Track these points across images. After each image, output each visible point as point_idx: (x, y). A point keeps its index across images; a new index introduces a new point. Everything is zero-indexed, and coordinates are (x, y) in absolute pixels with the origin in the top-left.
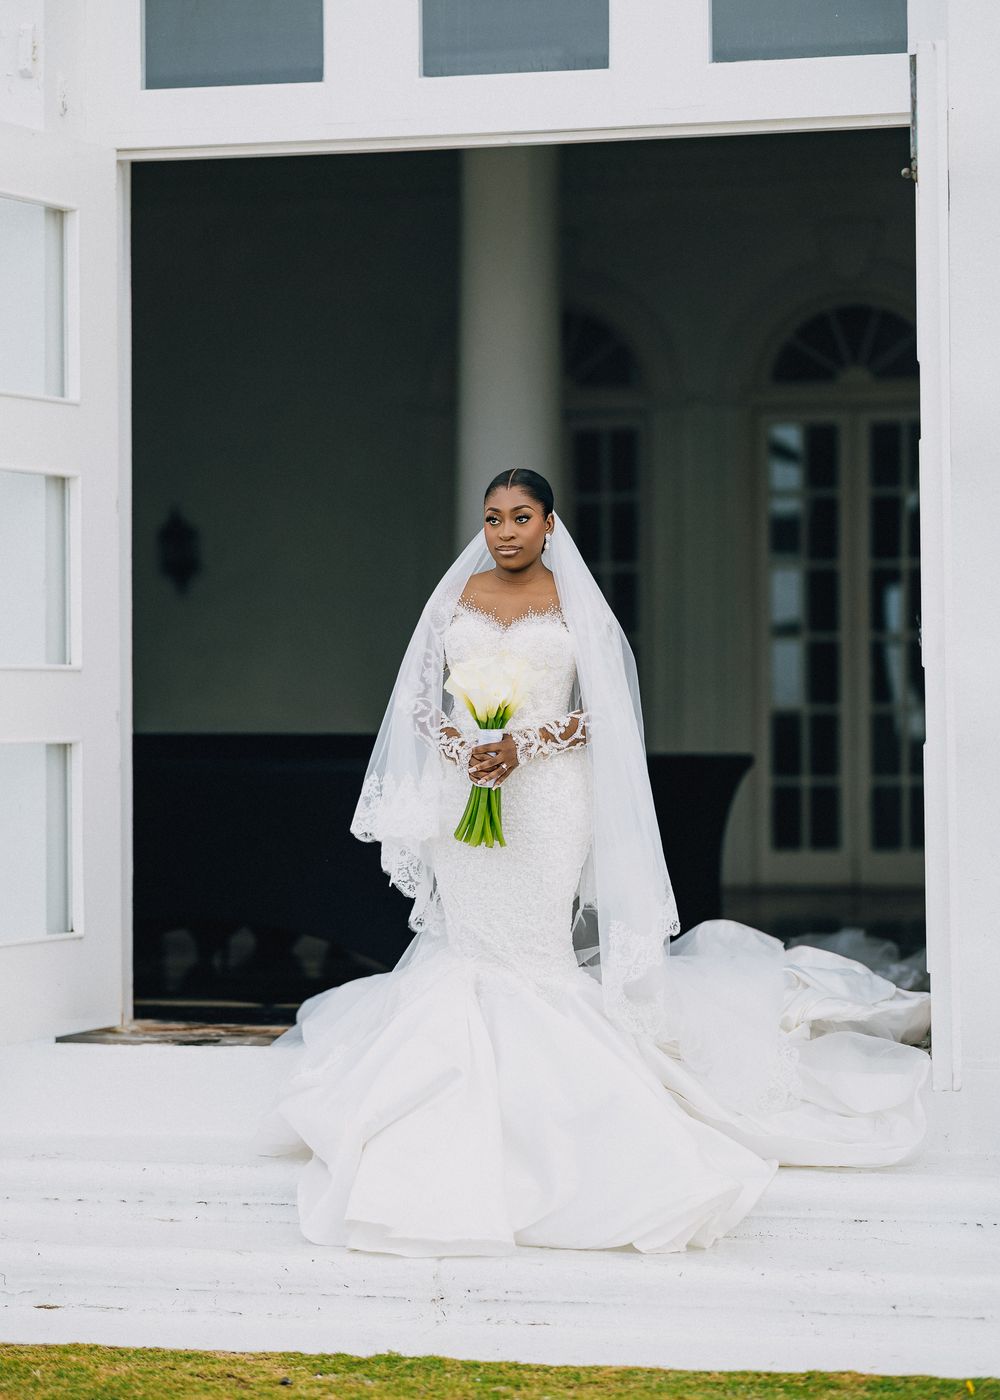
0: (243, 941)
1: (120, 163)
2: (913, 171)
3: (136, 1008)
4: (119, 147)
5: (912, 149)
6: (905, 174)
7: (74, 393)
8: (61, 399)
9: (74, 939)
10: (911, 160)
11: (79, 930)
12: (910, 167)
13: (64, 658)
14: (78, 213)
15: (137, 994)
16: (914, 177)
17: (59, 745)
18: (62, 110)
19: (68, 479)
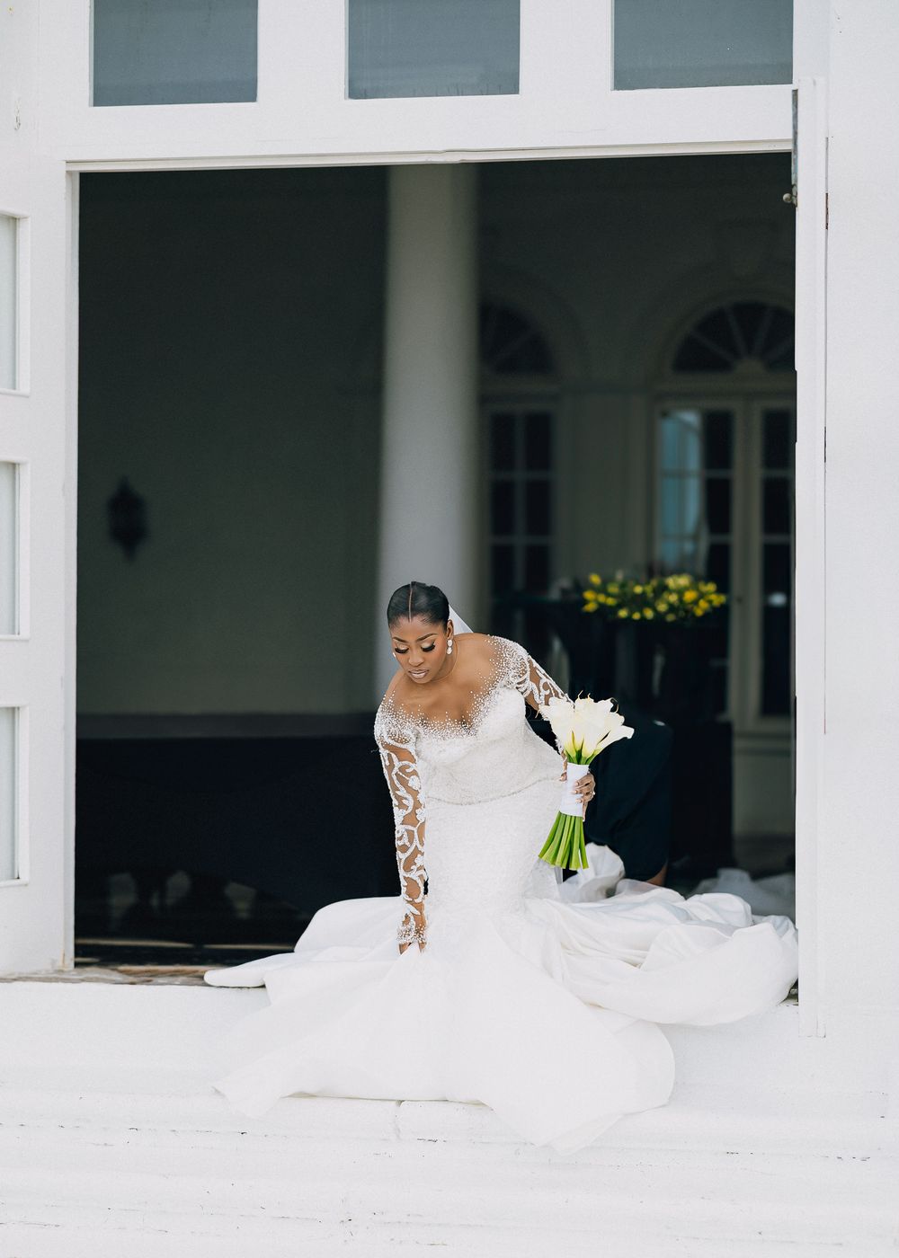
0: (179, 882)
1: (69, 173)
2: (793, 196)
3: (77, 947)
4: (68, 159)
5: (793, 176)
6: (786, 199)
7: (24, 386)
8: (13, 391)
9: (20, 885)
10: (792, 186)
11: (25, 877)
12: (791, 192)
13: (13, 629)
14: (29, 219)
15: (77, 935)
16: (795, 202)
17: (7, 709)
18: (16, 124)
19: (19, 464)
